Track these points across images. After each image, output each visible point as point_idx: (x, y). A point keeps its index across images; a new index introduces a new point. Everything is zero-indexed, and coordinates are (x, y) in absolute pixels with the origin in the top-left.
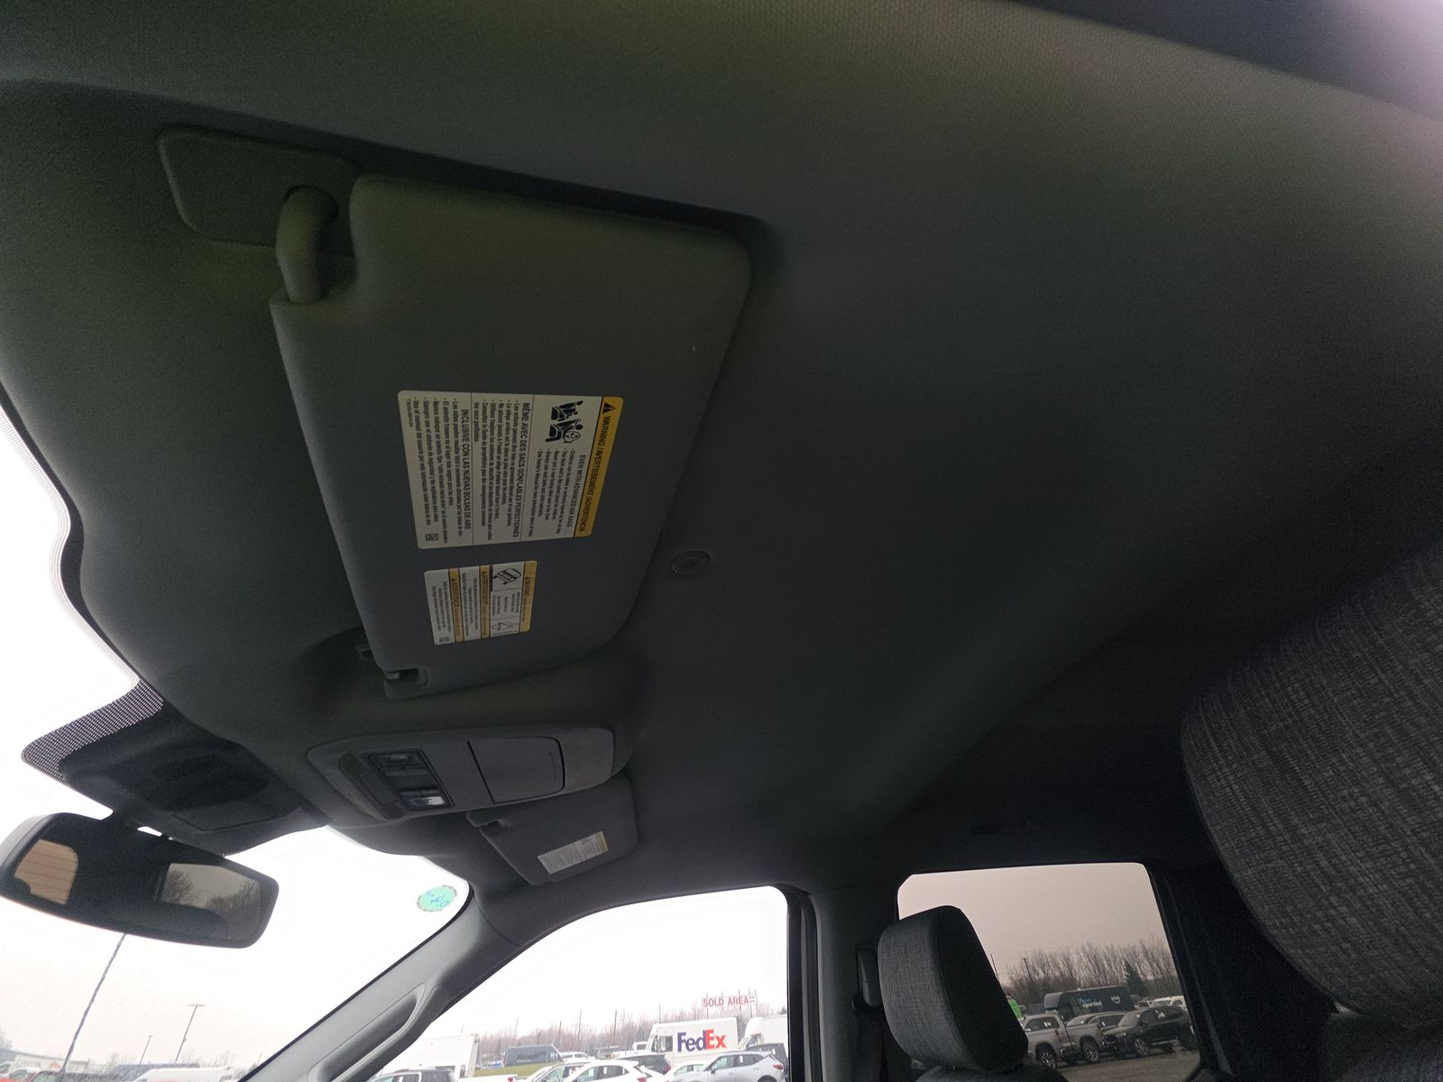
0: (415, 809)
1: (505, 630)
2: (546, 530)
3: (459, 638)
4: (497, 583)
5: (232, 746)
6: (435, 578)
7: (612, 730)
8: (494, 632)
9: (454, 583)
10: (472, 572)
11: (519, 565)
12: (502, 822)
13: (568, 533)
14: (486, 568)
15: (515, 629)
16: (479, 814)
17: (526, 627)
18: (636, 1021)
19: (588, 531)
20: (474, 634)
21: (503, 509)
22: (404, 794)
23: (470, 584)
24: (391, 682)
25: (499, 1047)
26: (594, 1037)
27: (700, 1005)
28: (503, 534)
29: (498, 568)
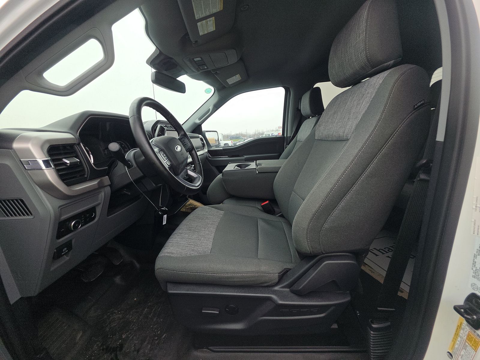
0: (202, 70)
1: (211, 31)
2: (215, 11)
3: (204, 34)
4: (208, 22)
5: (171, 58)
6: (199, 24)
7: (235, 49)
8: (209, 31)
9: (202, 25)
10: (204, 21)
11: (211, 18)
12: (218, 72)
13: (218, 10)
14: (206, 20)
15: (213, 30)
16: (213, 70)
17: (215, 29)
18: (261, 131)
19: (222, 9)
20: (206, 32)
21: (207, 10)
22: (200, 66)
23: (204, 24)
24: (193, 43)
25: (228, 136)
26: (250, 135)
27: (277, 128)
28: (208, 14)
29: (208, 20)
